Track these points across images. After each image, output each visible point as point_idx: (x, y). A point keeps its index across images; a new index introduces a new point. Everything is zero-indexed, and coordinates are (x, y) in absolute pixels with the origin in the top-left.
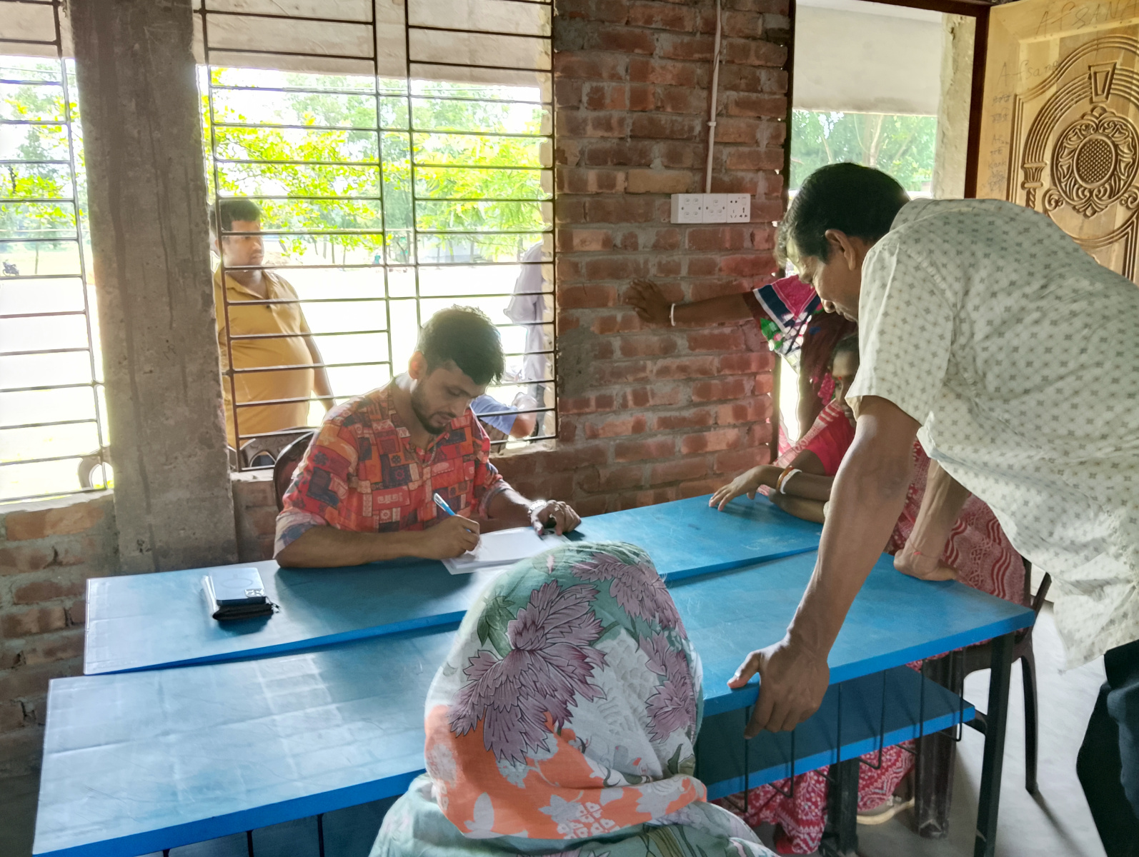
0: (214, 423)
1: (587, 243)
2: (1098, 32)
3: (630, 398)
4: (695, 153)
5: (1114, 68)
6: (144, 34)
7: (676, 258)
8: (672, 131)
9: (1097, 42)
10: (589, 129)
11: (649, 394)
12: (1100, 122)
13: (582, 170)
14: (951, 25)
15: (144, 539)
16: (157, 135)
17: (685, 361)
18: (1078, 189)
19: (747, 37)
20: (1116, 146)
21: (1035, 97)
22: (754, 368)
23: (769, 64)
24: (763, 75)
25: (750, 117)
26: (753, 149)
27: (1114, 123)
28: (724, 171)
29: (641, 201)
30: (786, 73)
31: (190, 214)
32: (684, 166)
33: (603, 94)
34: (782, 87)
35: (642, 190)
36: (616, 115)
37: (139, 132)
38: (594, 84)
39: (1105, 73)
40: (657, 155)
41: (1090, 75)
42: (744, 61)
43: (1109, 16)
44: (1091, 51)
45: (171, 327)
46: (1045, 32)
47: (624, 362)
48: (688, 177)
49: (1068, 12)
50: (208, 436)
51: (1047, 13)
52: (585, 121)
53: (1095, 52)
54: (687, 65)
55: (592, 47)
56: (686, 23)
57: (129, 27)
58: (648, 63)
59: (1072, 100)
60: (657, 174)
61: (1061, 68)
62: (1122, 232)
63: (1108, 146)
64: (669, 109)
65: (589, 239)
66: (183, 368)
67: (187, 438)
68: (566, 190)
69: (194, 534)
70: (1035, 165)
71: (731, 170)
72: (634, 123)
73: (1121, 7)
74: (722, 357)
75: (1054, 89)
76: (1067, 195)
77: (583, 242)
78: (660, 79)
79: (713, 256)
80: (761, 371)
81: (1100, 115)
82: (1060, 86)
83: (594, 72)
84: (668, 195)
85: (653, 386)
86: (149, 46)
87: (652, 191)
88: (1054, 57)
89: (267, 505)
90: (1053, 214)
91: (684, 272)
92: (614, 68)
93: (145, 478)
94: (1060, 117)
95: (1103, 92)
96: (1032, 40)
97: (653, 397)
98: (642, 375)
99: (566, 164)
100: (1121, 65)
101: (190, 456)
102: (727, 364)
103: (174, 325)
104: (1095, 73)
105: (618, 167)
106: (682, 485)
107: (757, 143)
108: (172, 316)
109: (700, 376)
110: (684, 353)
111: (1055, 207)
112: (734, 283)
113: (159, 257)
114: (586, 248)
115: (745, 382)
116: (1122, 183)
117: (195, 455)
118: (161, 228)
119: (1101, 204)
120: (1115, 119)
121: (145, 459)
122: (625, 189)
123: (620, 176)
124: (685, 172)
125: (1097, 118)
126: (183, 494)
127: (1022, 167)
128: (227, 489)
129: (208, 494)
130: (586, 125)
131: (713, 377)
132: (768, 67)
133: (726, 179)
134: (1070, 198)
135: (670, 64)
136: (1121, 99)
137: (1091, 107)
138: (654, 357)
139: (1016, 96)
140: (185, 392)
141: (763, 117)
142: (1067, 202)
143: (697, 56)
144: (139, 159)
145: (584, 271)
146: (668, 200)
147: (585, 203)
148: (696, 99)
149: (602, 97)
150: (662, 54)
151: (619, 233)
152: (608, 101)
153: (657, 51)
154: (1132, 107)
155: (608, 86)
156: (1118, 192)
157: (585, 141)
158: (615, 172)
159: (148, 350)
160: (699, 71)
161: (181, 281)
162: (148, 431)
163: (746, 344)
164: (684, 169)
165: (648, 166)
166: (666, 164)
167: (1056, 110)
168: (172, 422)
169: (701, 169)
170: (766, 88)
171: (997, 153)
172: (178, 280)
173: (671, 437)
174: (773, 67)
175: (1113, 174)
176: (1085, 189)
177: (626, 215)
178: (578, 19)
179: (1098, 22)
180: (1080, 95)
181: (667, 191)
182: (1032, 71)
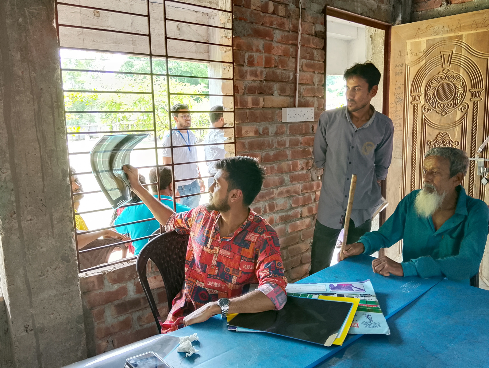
0: (70, 247)
1: (248, 133)
2: (444, 38)
3: (267, 208)
4: (290, 88)
5: (452, 53)
6: (25, 13)
7: (284, 138)
8: (282, 78)
9: (443, 42)
10: (248, 76)
11: (275, 205)
12: (447, 76)
13: (246, 96)
14: (370, 34)
15: (28, 324)
16: (33, 74)
17: (289, 188)
18: (438, 104)
19: (309, 34)
20: (455, 86)
21: (415, 65)
22: (315, 189)
23: (317, 47)
24: (315, 52)
25: (311, 72)
26: (312, 87)
27: (454, 76)
28: (302, 97)
29: (269, 111)
30: (323, 52)
31: (54, 122)
32: (287, 94)
33: (254, 59)
34: (322, 58)
35: (270, 106)
36: (259, 69)
37: (22, 72)
38: (250, 54)
39: (448, 55)
40: (276, 89)
41: (441, 55)
42: (308, 46)
43: (448, 31)
44: (441, 45)
45: (43, 192)
46: (419, 37)
47: (264, 190)
48: (288, 100)
49: (429, 29)
50: (66, 255)
51: (419, 29)
52: (246, 72)
53: (443, 46)
54: (287, 46)
55: (248, 35)
56: (286, 26)
57: (16, 8)
58: (271, 44)
59: (433, 66)
60: (276, 99)
61: (427, 52)
62: (460, 122)
63: (451, 85)
64: (280, 67)
65: (249, 130)
66: (51, 216)
67: (54, 258)
68: (239, 107)
69: (59, 316)
70: (417, 94)
71: (304, 96)
72: (266, 74)
73: (454, 27)
74: (303, 185)
75: (424, 61)
76: (433, 107)
77: (247, 132)
78: (276, 53)
79: (298, 137)
80: (318, 190)
81: (447, 73)
82: (427, 60)
83: (250, 48)
84: (281, 109)
85: (276, 201)
86: (28, 20)
87: (274, 106)
88: (424, 47)
89: (95, 290)
90: (427, 115)
91: (287, 145)
92: (258, 46)
93: (28, 286)
94: (428, 73)
95: (448, 63)
96: (413, 41)
97: (277, 206)
98: (272, 196)
99: (239, 93)
100: (456, 51)
101: (56, 269)
102: (305, 188)
103: (45, 190)
104: (444, 55)
105: (260, 95)
106: (289, 248)
107: (314, 84)
108: (44, 184)
109: (295, 194)
110: (288, 184)
111: (428, 112)
112: (307, 149)
113: (35, 149)
114: (248, 135)
115: (312, 196)
116: (459, 101)
117: (59, 268)
118: (37, 131)
119: (449, 110)
120: (454, 74)
121: (28, 274)
122: (263, 105)
123: (261, 99)
124: (287, 97)
125: (445, 74)
126: (52, 293)
127: (411, 95)
128: (77, 286)
129: (67, 290)
130: (247, 74)
131: (299, 195)
132: (317, 49)
133: (303, 101)
134: (434, 108)
135: (280, 45)
136: (456, 66)
137: (443, 69)
138: (277, 187)
139: (406, 64)
140: (53, 230)
141: (316, 72)
142: (433, 109)
143: (291, 42)
144: (23, 89)
145: (247, 146)
146: (281, 111)
147: (247, 113)
148: (291, 63)
149: (253, 61)
150: (277, 41)
151: (261, 127)
152: (256, 62)
153: (275, 39)
154: (462, 69)
155: (256, 55)
156: (457, 105)
157: (246, 82)
158: (259, 98)
159: (29, 207)
160: (292, 50)
161: (49, 163)
162: (30, 257)
163: (311, 178)
164: (286, 96)
165: (272, 95)
166: (279, 93)
167: (426, 70)
168: (44, 249)
169: (293, 96)
170: (317, 59)
171: (398, 89)
172: (47, 162)
173: (284, 225)
174: (319, 49)
175: (454, 97)
176: (441, 104)
177: (264, 118)
178: (243, 21)
179: (443, 33)
180: (437, 64)
181: (280, 106)
182: (413, 54)
